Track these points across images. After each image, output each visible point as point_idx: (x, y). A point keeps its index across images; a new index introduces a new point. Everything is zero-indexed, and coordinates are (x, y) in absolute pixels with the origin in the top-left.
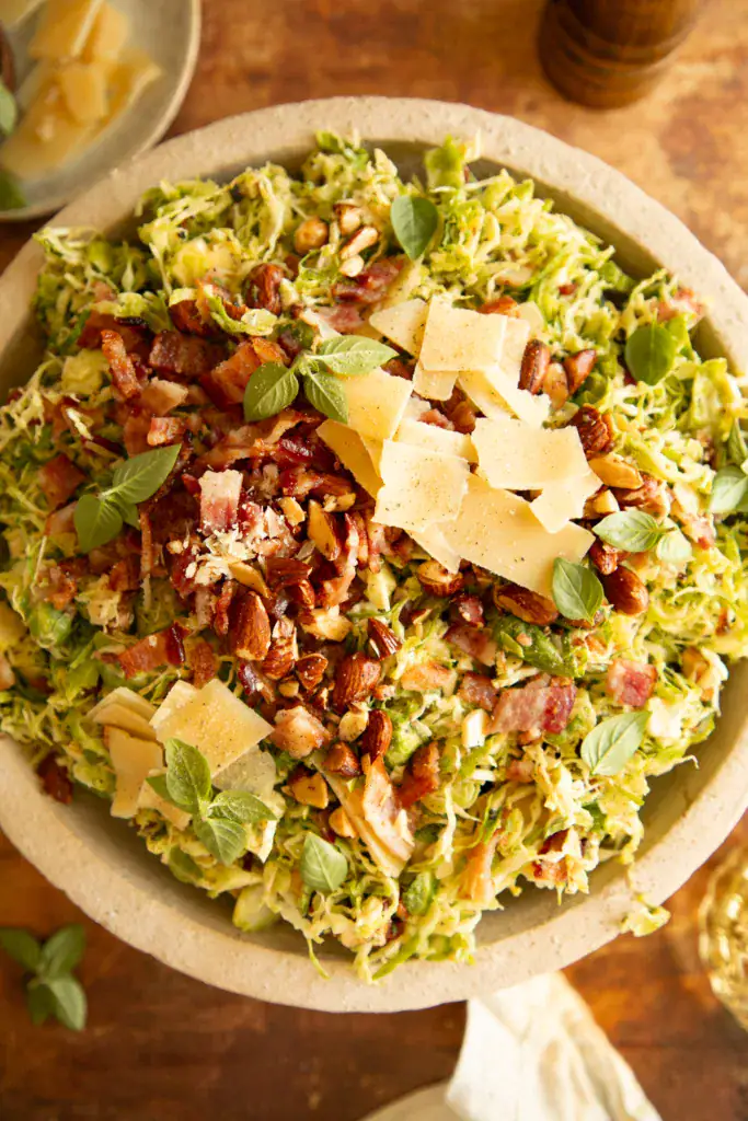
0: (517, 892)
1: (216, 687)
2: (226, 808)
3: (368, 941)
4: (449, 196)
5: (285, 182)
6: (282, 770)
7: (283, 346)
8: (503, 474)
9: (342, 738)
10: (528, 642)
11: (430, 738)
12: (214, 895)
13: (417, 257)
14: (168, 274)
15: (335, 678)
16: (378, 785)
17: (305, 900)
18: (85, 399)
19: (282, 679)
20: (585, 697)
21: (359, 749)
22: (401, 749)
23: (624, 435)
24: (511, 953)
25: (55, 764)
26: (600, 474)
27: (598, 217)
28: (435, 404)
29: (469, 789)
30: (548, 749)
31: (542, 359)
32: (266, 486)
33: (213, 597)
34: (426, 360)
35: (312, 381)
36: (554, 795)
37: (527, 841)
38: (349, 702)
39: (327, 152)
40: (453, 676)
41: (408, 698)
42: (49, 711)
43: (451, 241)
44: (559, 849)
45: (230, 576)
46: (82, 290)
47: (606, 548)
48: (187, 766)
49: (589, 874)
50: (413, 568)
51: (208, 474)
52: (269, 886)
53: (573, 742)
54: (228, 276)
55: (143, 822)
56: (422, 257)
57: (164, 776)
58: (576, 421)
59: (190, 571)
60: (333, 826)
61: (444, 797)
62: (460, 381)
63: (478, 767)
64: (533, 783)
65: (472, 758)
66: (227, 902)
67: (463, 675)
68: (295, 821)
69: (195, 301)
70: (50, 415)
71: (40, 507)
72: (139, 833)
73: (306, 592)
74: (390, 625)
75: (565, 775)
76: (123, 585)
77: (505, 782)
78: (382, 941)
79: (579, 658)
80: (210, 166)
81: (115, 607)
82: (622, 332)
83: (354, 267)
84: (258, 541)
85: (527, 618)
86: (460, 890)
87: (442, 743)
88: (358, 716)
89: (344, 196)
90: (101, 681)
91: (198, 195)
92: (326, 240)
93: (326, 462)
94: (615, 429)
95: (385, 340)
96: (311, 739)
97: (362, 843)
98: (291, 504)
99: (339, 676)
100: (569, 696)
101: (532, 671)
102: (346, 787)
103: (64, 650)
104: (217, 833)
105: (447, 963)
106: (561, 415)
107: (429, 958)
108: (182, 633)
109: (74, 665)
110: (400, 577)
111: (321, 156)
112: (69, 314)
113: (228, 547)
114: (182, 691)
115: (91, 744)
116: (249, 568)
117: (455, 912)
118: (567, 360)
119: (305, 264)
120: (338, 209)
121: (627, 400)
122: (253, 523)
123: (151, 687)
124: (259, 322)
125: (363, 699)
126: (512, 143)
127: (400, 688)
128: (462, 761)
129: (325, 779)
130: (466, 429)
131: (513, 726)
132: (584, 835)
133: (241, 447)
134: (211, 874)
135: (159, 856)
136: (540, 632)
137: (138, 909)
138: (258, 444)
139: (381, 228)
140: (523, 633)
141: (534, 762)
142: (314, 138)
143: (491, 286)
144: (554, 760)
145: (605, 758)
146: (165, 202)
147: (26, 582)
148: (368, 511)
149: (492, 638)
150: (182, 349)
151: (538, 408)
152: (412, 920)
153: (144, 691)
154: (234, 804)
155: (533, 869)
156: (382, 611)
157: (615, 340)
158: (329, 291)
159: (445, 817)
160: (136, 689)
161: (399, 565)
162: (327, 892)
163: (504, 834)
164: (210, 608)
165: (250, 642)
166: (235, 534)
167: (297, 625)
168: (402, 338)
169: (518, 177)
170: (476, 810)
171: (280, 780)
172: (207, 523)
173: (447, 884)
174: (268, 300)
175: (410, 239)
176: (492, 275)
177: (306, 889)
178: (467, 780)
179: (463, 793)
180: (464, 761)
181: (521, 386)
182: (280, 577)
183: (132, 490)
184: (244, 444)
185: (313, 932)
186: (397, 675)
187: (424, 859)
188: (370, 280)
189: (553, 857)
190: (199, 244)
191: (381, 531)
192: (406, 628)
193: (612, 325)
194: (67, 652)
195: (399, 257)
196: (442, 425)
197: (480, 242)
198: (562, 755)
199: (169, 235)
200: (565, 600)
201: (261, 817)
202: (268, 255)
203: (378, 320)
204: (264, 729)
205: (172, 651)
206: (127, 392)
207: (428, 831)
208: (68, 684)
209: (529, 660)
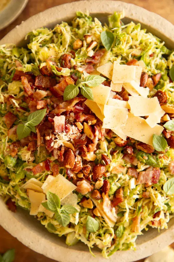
0: (147, 229)
1: (60, 176)
2: (65, 210)
3: (106, 246)
4: (116, 31)
5: (68, 28)
6: (79, 198)
7: (73, 78)
8: (137, 112)
9: (96, 188)
10: (147, 158)
11: (120, 187)
12: (60, 236)
13: (109, 49)
14: (37, 58)
15: (93, 172)
16: (107, 201)
17: (87, 235)
18: (15, 95)
19: (78, 173)
20: (163, 173)
21: (101, 191)
22: (112, 191)
23: (171, 98)
24: (146, 247)
25: (11, 201)
26: (164, 110)
27: (160, 33)
28: (117, 93)
29: (132, 201)
30: (154, 188)
31: (146, 77)
32: (71, 119)
33: (59, 151)
34: (114, 80)
35: (83, 89)
36: (157, 201)
37: (149, 215)
38: (98, 178)
39: (79, 17)
40: (125, 169)
41: (113, 176)
42: (10, 186)
43: (118, 45)
44: (159, 216)
45: (63, 145)
46: (11, 63)
47: (167, 131)
48: (53, 199)
49: (167, 223)
50: (113, 139)
51: (56, 117)
52: (77, 232)
53: (160, 186)
54: (55, 58)
55: (39, 216)
56: (110, 49)
57: (47, 202)
58: (157, 95)
59: (52, 144)
60: (95, 213)
61: (125, 203)
62: (124, 86)
63: (134, 194)
64: (150, 198)
65: (132, 192)
66: (64, 238)
67: (128, 168)
68: (83, 213)
69: (47, 66)
70: (6, 101)
71: (4, 127)
72: (38, 219)
73: (85, 148)
74: (107, 156)
75: (159, 195)
76: (32, 149)
77: (142, 198)
78: (110, 245)
79: (161, 162)
80: (45, 24)
81: (30, 155)
82: (168, 67)
83: (91, 53)
84: (71, 135)
85: (146, 151)
86: (131, 230)
87: (123, 188)
88: (101, 182)
89: (86, 32)
90: (25, 176)
91: (44, 34)
92: (82, 46)
93: (87, 111)
94: (168, 96)
95: (102, 75)
96: (87, 189)
97: (102, 218)
98: (79, 124)
99: (94, 171)
100: (159, 173)
101: (148, 166)
102: (98, 202)
103: (14, 168)
104: (62, 218)
105: (128, 251)
106: (152, 93)
107: (123, 250)
108: (50, 162)
109: (18, 173)
110: (109, 142)
111: (78, 19)
112: (8, 70)
113: (62, 137)
114: (50, 178)
115: (23, 195)
116: (69, 143)
117: (130, 236)
118: (153, 77)
119: (77, 54)
120: (85, 37)
121: (170, 87)
122: (69, 130)
123: (41, 177)
124: (66, 72)
125: (101, 177)
126: (133, 12)
127: (111, 173)
128: (129, 192)
129: (92, 200)
130: (126, 100)
131: (143, 182)
132: (165, 212)
133: (64, 108)
134: (60, 230)
135: (44, 226)
136: (149, 155)
137: (38, 241)
138: (69, 107)
139: (98, 41)
140: (145, 156)
141: (150, 192)
142: (75, 14)
143: (130, 56)
144: (155, 191)
145: (170, 190)
146: (35, 36)
147: (2, 149)
148: (100, 125)
149: (136, 157)
150: (44, 81)
151: (145, 92)
152: (118, 239)
153: (39, 179)
154: (67, 209)
155: (151, 223)
156: (105, 152)
157: (166, 69)
158: (84, 61)
159: (126, 209)
160: (36, 178)
161: (109, 138)
162: (94, 233)
163: (143, 213)
164: (58, 154)
165: (70, 163)
166: (65, 133)
167: (82, 157)
168: (107, 74)
169: (136, 22)
170: (135, 206)
171: (79, 201)
172: (57, 131)
173: (127, 228)
174: (67, 65)
175: (106, 44)
176: (130, 53)
177: (88, 232)
178: (131, 198)
179: (130, 202)
180: (130, 193)
181: (141, 86)
182: (78, 145)
183: (34, 122)
184: (64, 107)
185: (90, 245)
186: (110, 169)
187: (120, 222)
188: (96, 57)
189: (157, 219)
190: (46, 49)
191: (104, 130)
192: (112, 156)
193: (165, 65)
194: (15, 169)
195: (103, 49)
196: (119, 99)
197: (126, 44)
198: (158, 189)
199: (37, 46)
200: (156, 146)
201: (74, 212)
202: (66, 51)
203: (99, 69)
204: (74, 187)
205: (47, 167)
206: (29, 94)
207: (121, 213)
208: (16, 178)
209: (147, 163)
